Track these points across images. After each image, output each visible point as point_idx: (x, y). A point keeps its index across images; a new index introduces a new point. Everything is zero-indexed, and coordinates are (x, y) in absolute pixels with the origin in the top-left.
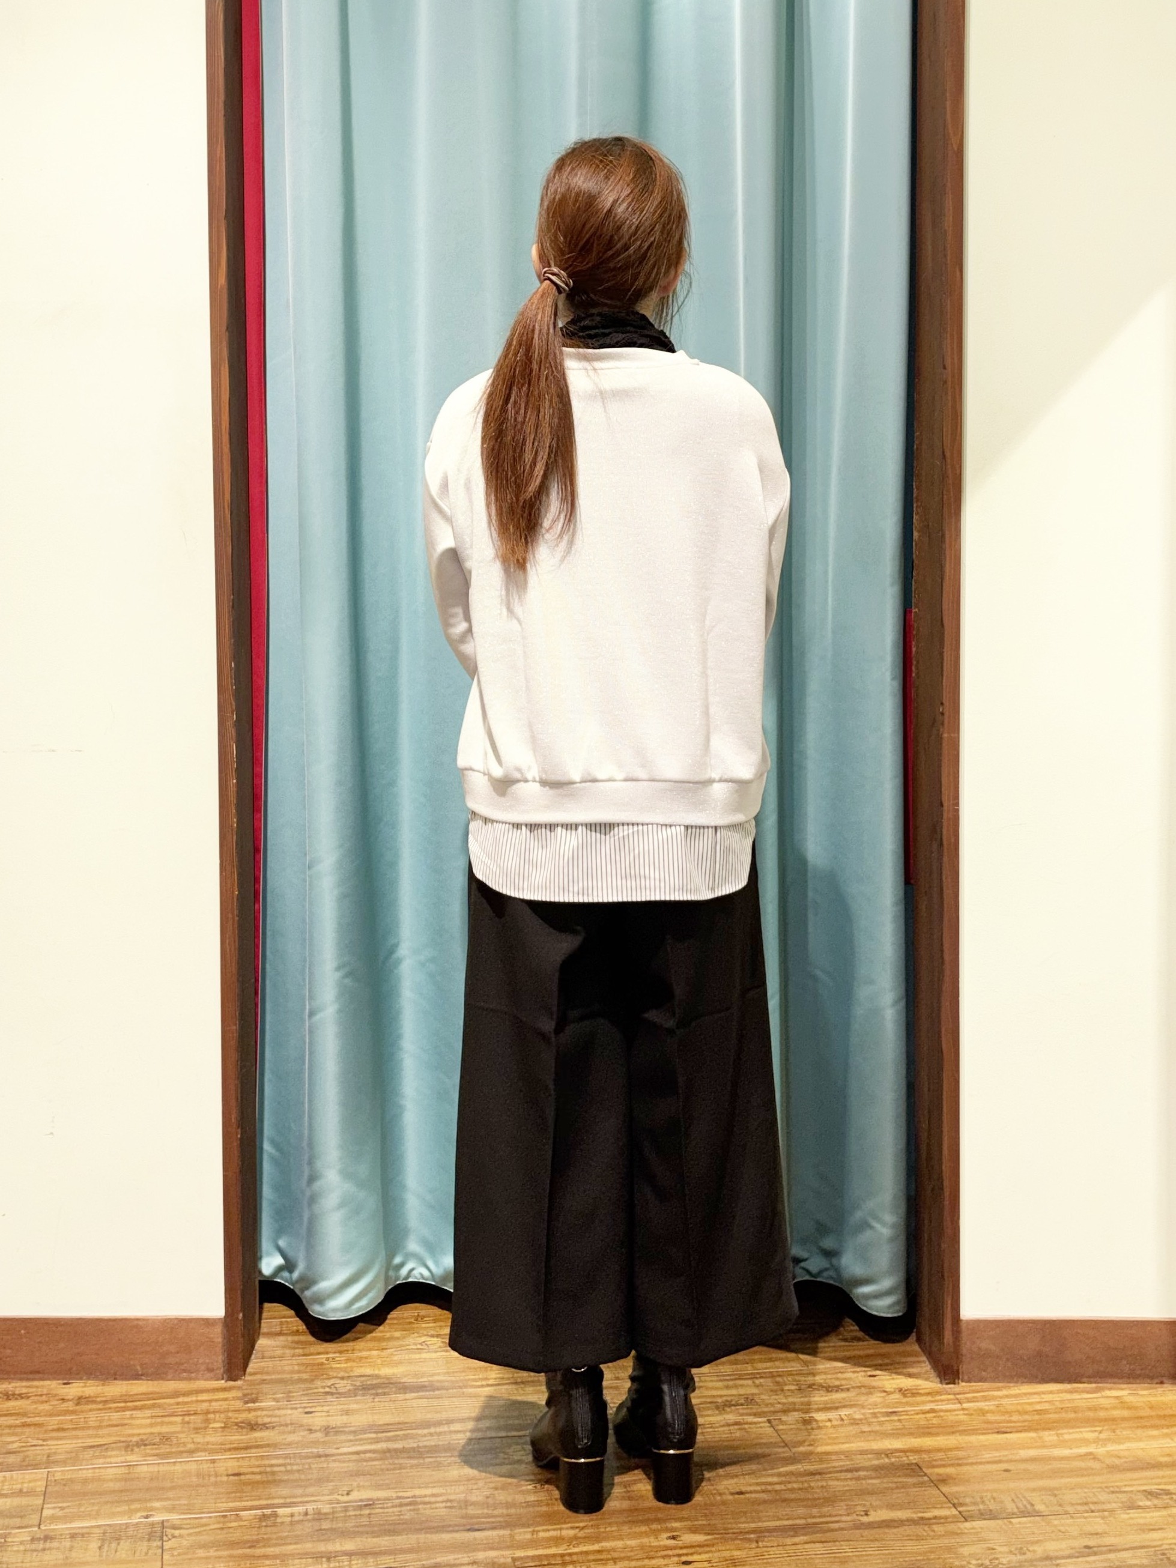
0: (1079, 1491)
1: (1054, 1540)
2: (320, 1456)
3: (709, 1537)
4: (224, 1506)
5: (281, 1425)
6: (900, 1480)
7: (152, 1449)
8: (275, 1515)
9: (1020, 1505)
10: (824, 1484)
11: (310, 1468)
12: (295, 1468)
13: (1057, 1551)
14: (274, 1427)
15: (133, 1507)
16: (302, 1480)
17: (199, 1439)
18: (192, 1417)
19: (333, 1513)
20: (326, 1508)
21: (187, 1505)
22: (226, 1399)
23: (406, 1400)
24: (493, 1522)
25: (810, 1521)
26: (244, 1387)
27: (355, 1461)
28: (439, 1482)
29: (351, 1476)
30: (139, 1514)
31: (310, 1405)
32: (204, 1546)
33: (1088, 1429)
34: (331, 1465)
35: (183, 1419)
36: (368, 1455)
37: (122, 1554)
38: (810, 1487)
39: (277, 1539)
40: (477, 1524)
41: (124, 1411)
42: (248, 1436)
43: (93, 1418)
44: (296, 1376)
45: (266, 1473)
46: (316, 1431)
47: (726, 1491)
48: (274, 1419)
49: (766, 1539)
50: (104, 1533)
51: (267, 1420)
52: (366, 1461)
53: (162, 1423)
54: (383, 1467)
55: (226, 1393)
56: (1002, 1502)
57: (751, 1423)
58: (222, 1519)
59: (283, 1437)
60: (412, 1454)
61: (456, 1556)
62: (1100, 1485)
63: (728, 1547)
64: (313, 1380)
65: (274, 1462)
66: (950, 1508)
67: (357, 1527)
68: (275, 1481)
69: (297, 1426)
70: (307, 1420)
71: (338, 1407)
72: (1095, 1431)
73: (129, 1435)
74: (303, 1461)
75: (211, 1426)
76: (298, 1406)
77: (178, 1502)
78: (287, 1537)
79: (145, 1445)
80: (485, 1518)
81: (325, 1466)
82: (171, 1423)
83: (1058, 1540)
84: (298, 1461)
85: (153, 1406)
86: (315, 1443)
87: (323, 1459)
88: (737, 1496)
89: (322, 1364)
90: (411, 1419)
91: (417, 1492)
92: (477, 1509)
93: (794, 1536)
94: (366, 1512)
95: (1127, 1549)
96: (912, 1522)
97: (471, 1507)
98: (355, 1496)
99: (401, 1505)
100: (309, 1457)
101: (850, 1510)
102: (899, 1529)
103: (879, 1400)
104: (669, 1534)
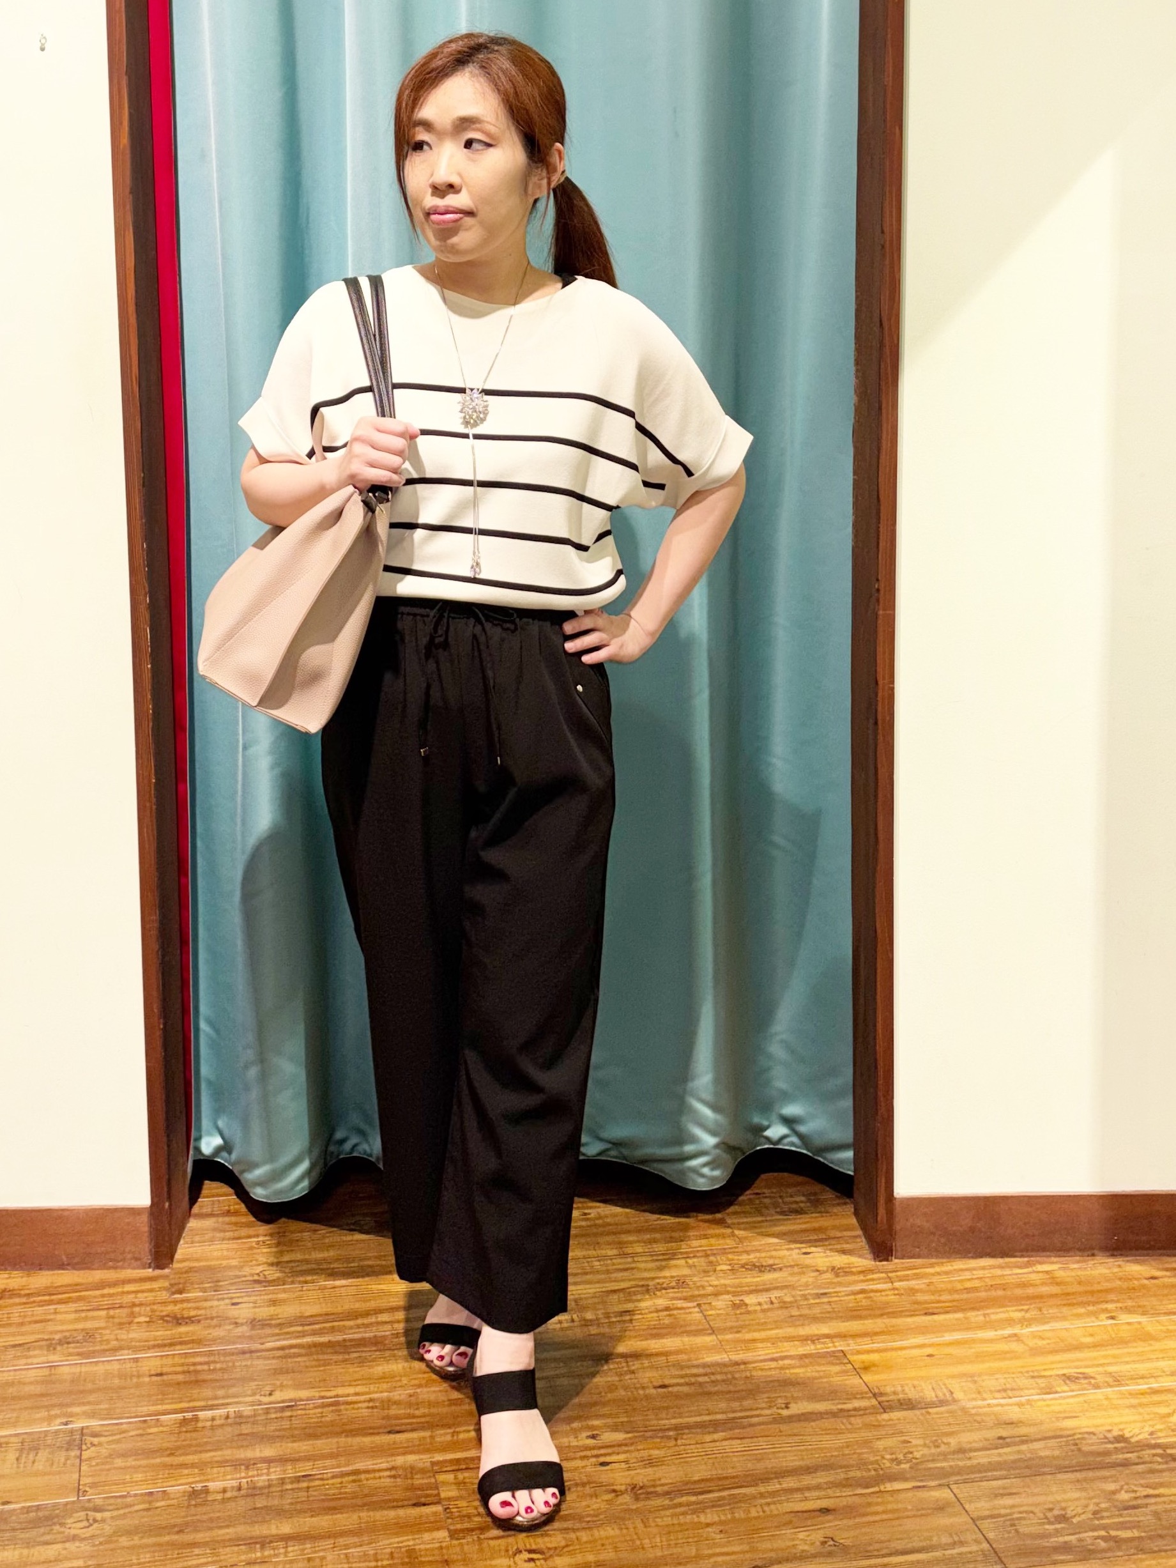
0: (997, 1376)
1: (969, 1431)
2: (244, 1352)
3: (630, 1435)
4: (145, 1410)
5: (207, 1319)
6: (823, 1368)
7: (73, 1348)
8: (196, 1419)
9: (940, 1395)
10: (748, 1374)
11: (234, 1366)
12: (218, 1366)
13: (971, 1443)
14: (199, 1321)
15: (53, 1413)
16: (226, 1380)
17: (123, 1335)
18: (117, 1311)
19: (255, 1416)
20: (247, 1410)
21: (106, 1409)
22: (151, 1290)
23: (334, 1288)
24: (418, 1423)
25: (731, 1415)
26: (171, 1277)
27: (278, 1357)
28: (363, 1379)
29: (274, 1374)
30: (59, 1421)
31: (238, 1295)
32: (124, 1455)
33: (1014, 1308)
34: (255, 1362)
35: (108, 1313)
36: (293, 1351)
37: (40, 1466)
38: (734, 1378)
39: (197, 1445)
40: (396, 1425)
41: (49, 1305)
42: (174, 1332)
43: (16, 1313)
44: (224, 1263)
45: (189, 1372)
46: (242, 1324)
47: (650, 1385)
48: (200, 1312)
49: (685, 1437)
50: (22, 1443)
51: (192, 1313)
52: (290, 1357)
53: (86, 1319)
54: (308, 1364)
55: (154, 1283)
56: (922, 1391)
57: (678, 1309)
58: (142, 1425)
59: (207, 1332)
60: (338, 1349)
61: (375, 1462)
62: (1019, 1370)
63: (646, 1447)
64: (242, 1267)
65: (198, 1359)
66: (870, 1398)
67: (280, 1430)
68: (197, 1381)
69: (222, 1319)
70: (234, 1312)
71: (266, 1297)
72: (1024, 1310)
73: (51, 1333)
74: (228, 1358)
75: (137, 1320)
76: (225, 1296)
77: (98, 1407)
78: (206, 1443)
79: (68, 1343)
80: (407, 1418)
81: (249, 1363)
82: (93, 1318)
83: (972, 1431)
84: (222, 1358)
85: (79, 1299)
86: (242, 1337)
87: (247, 1356)
88: (660, 1390)
89: (251, 1248)
90: (339, 1310)
91: (340, 1391)
92: (399, 1409)
93: (713, 1433)
94: (288, 1414)
95: (1040, 1440)
96: (834, 1414)
97: (395, 1407)
98: (278, 1396)
99: (323, 1406)
100: (233, 1354)
101: (771, 1404)
102: (817, 1422)
103: (811, 1280)
104: (589, 1433)
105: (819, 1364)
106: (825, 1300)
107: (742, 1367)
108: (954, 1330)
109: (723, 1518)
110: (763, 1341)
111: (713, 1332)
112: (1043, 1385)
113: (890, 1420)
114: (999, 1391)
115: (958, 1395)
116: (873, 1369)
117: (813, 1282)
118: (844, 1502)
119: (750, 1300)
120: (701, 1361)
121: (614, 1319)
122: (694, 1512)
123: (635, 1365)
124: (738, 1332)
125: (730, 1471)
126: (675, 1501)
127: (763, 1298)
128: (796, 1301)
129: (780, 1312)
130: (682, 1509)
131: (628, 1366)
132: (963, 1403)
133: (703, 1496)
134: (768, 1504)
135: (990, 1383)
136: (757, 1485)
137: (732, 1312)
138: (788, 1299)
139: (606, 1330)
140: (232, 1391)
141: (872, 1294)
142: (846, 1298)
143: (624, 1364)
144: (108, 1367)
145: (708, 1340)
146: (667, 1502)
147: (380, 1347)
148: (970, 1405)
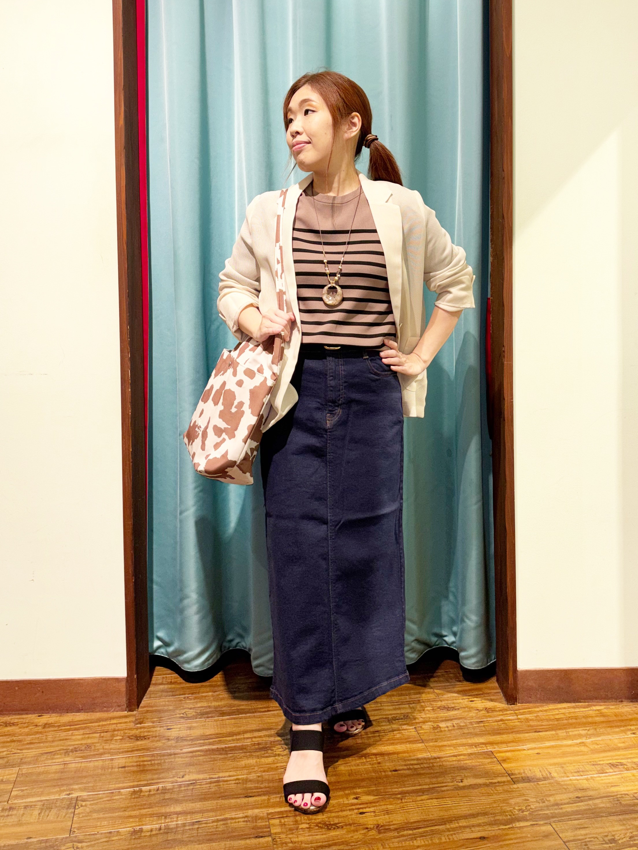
0: (574, 764)
1: (560, 794)
2: (171, 755)
3: (376, 797)
4: (113, 786)
5: (153, 737)
6: (481, 760)
7: (79, 754)
8: (141, 791)
9: (544, 775)
10: (441, 764)
11: (165, 762)
12: (156, 762)
13: (561, 800)
14: (149, 738)
15: (62, 789)
16: (160, 769)
17: (107, 746)
18: (105, 734)
19: (173, 789)
20: (169, 786)
21: (93, 787)
22: (125, 723)
23: (223, 720)
24: (262, 791)
25: (431, 786)
26: (137, 715)
27: (190, 757)
28: (233, 768)
29: (186, 766)
30: (65, 793)
31: (171, 724)
32: (99, 811)
33: (584, 729)
34: (177, 760)
35: (100, 735)
36: (197, 753)
37: (51, 818)
38: (434, 766)
39: (140, 805)
40: (251, 793)
41: (69, 731)
42: (134, 744)
43: (50, 736)
44: (166, 708)
45: (139, 765)
46: (172, 740)
47: (388, 770)
48: (149, 734)
49: (406, 798)
50: (43, 805)
51: (146, 734)
52: (196, 756)
53: (88, 738)
54: (205, 760)
55: (127, 719)
56: (534, 772)
57: (404, 730)
58: (112, 795)
59: (153, 744)
60: (222, 752)
62: (586, 761)
63: (385, 803)
64: (175, 710)
65: (145, 759)
66: (506, 776)
67: (186, 796)
68: (143, 770)
69: (161, 737)
70: (168, 733)
72: (586, 730)
73: (68, 746)
74: (162, 758)
75: (115, 738)
76: (164, 725)
77: (87, 785)
78: (146, 804)
79: (77, 751)
80: (256, 789)
81: (173, 760)
82: (92, 738)
83: (562, 794)
84: (159, 758)
86: (170, 747)
87: (172, 756)
88: (393, 773)
89: (181, 701)
90: (224, 731)
91: (221, 775)
92: (252, 784)
93: (422, 795)
94: (191, 787)
95: (598, 798)
96: (486, 785)
97: (249, 783)
98: (187, 778)
99: (211, 783)
100: (164, 755)
101: (453, 779)
102: (479, 789)
103: (474, 715)
104: (355, 796)
105: (479, 758)
106: (482, 725)
107: (438, 760)
108: (550, 740)
109: (427, 843)
110: (449, 746)
111: (423, 741)
112: (599, 769)
113: (518, 788)
114: (576, 772)
115: (554, 774)
116: (508, 761)
117: (475, 716)
118: (493, 833)
119: (442, 725)
120: (416, 757)
121: (370, 735)
122: (412, 839)
123: (380, 759)
124: (435, 742)
125: (431, 816)
126: (400, 834)
127: (449, 724)
128: (466, 725)
129: (458, 731)
130: (404, 838)
131: (377, 760)
132: (557, 779)
133: (417, 831)
134: (452, 835)
135: (571, 768)
136: (445, 824)
137: (433, 731)
138: (462, 724)
139: (366, 741)
140: (162, 775)
141: (506, 722)
142: (493, 724)
143: (375, 759)
144: (96, 764)
145: (420, 745)
146: (396, 834)
147: (245, 751)
148: (560, 780)
